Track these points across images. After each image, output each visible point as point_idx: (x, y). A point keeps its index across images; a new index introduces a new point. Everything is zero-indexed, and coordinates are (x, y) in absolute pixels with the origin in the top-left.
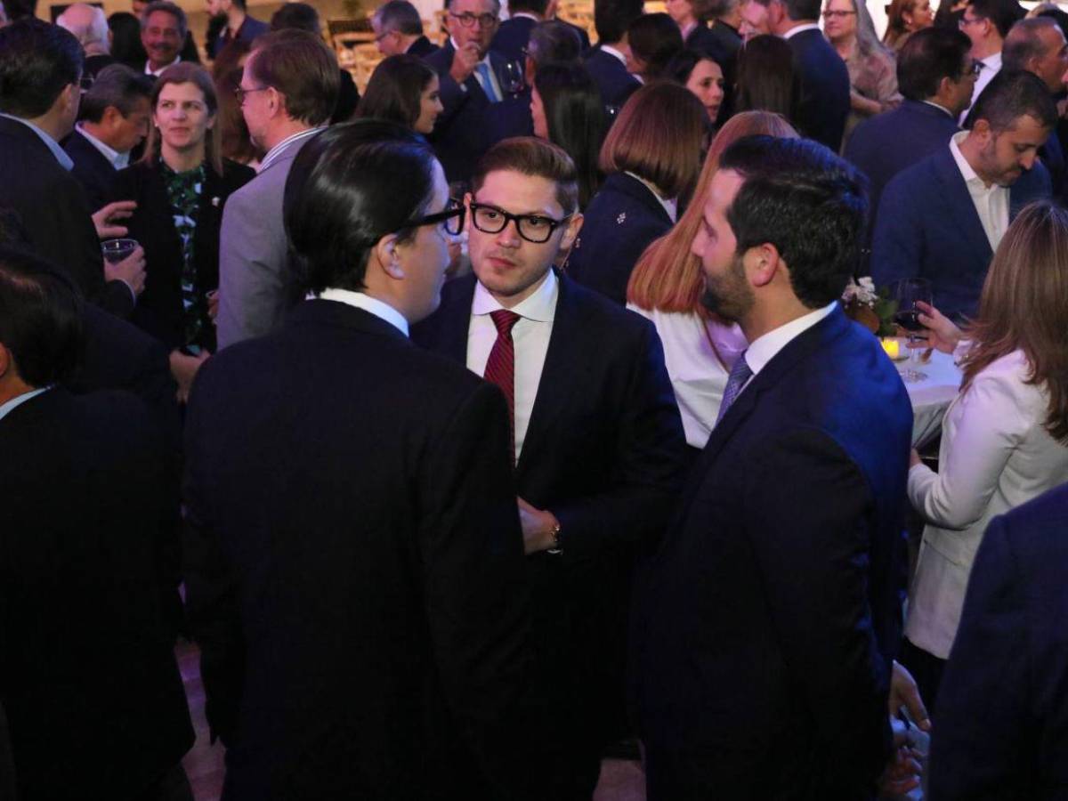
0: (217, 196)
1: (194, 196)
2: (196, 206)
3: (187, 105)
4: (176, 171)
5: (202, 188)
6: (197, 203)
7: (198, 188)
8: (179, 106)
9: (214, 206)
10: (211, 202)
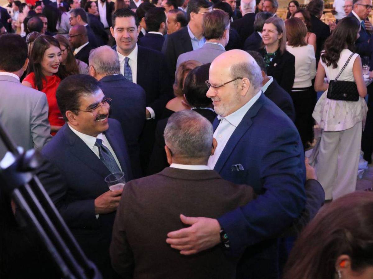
0: (276, 63)
1: (269, 62)
2: (269, 65)
3: (269, 31)
4: (267, 53)
5: (273, 60)
6: (269, 64)
7: (271, 59)
8: (266, 31)
9: (274, 66)
10: (273, 64)
